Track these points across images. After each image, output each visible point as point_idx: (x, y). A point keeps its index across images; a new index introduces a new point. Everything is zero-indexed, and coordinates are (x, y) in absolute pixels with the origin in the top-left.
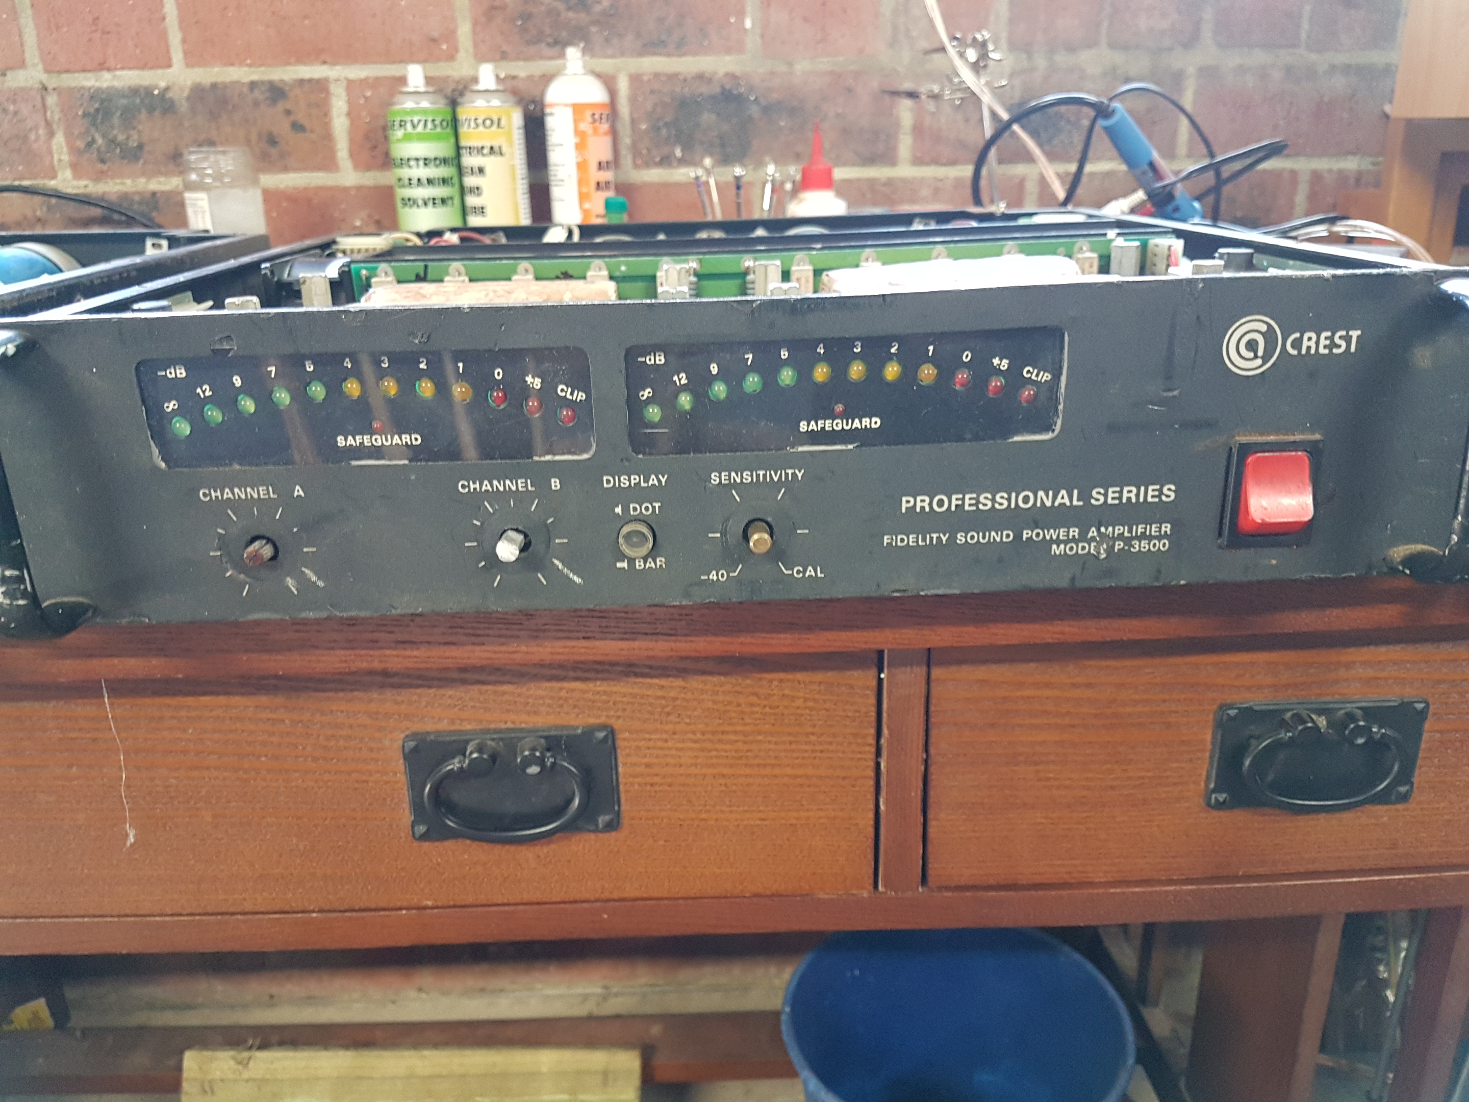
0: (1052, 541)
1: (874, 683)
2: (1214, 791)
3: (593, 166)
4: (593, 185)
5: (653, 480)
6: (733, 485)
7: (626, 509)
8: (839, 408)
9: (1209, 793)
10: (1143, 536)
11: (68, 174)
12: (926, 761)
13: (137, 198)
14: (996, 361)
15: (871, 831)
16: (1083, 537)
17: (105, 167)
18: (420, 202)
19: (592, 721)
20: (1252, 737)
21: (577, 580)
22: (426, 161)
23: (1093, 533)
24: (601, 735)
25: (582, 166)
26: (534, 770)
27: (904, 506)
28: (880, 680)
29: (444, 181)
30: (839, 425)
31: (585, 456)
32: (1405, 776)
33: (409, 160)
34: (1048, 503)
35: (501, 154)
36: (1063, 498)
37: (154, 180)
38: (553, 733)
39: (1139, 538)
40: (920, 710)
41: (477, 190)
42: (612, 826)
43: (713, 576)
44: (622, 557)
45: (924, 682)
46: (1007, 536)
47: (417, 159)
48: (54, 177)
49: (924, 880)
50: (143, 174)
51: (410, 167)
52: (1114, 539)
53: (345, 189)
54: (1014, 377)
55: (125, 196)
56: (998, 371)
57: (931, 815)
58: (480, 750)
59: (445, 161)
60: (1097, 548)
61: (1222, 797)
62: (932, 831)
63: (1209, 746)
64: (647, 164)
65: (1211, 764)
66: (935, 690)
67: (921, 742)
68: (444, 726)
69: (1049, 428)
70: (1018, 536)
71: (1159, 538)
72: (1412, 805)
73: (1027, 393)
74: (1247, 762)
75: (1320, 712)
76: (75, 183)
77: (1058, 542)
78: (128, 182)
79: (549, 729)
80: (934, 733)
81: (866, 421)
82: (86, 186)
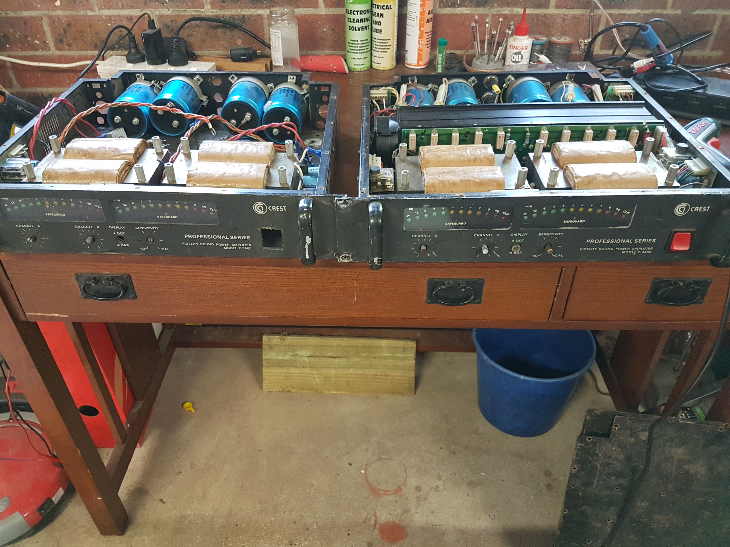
0: (623, 250)
1: (560, 270)
2: (648, 299)
3: (427, 12)
4: (426, 21)
5: (524, 235)
6: (544, 236)
7: (515, 241)
8: (575, 218)
9: (646, 300)
10: (646, 250)
11: (209, 6)
12: (570, 290)
13: (237, 18)
14: (617, 209)
15: (551, 306)
16: (630, 250)
17: (224, 5)
18: (357, 29)
19: (478, 277)
20: (662, 287)
21: (498, 256)
22: (361, 12)
23: (633, 249)
24: (481, 281)
25: (422, 14)
26: (463, 290)
27: (587, 241)
28: (562, 270)
29: (367, 19)
30: (574, 222)
31: (507, 229)
32: (702, 298)
33: (354, 11)
34: (624, 242)
35: (391, 9)
36: (628, 241)
37: (244, 10)
38: (468, 280)
39: (645, 250)
40: (571, 279)
41: (379, 23)
42: (479, 303)
43: (534, 256)
44: (511, 251)
45: (574, 271)
46: (612, 249)
47: (357, 11)
48: (203, 8)
49: (563, 318)
50: (240, 8)
51: (355, 14)
52: (638, 250)
53: (322, 15)
54: (621, 212)
55: (232, 17)
56: (617, 211)
57: (568, 302)
58: (449, 284)
59: (368, 11)
60: (634, 252)
61: (650, 301)
62: (568, 307)
63: (649, 288)
64: (445, 7)
65: (648, 292)
66: (577, 273)
67: (570, 285)
68: (439, 277)
69: (627, 225)
70: (614, 249)
71: (649, 250)
72: (703, 304)
73: (623, 216)
74: (659, 293)
75: (682, 281)
76: (212, 10)
77: (624, 251)
78: (234, 11)
79: (467, 279)
80: (574, 283)
81: (581, 221)
82: (217, 12)
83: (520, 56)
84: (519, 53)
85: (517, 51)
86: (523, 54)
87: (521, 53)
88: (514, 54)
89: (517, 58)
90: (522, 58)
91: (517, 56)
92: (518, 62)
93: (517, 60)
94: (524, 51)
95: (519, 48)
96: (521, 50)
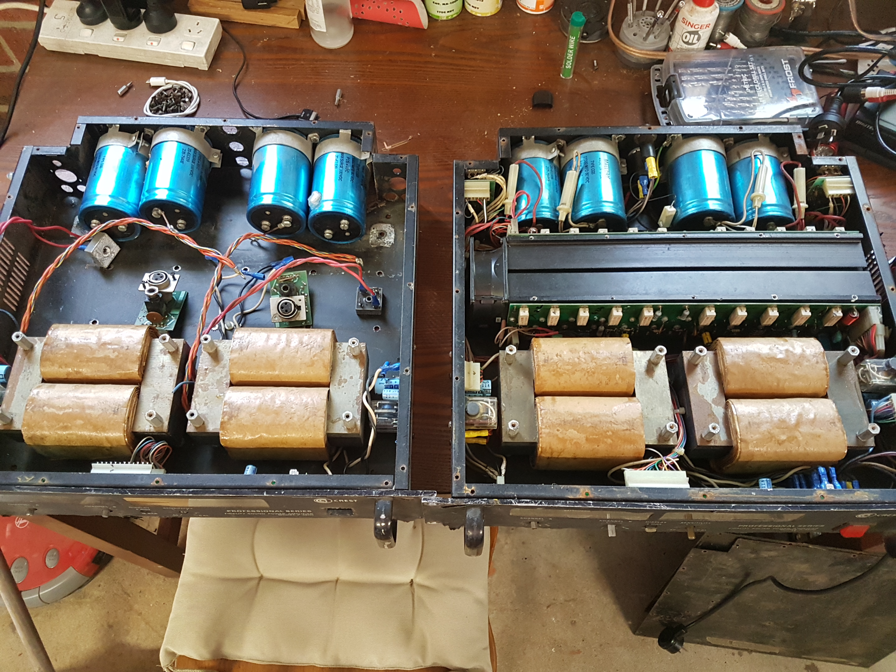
83: (696, 36)
84: (695, 33)
85: (693, 29)
86: (701, 34)
87: (699, 32)
88: (688, 32)
89: (691, 38)
90: (698, 39)
91: (692, 36)
92: (692, 44)
93: (690, 42)
94: (703, 30)
95: (696, 27)
96: (699, 29)
